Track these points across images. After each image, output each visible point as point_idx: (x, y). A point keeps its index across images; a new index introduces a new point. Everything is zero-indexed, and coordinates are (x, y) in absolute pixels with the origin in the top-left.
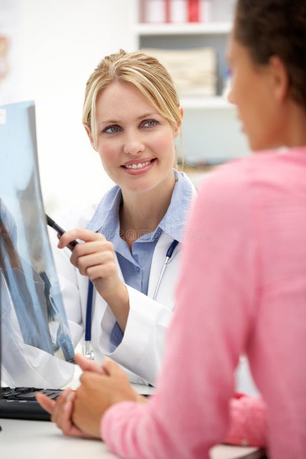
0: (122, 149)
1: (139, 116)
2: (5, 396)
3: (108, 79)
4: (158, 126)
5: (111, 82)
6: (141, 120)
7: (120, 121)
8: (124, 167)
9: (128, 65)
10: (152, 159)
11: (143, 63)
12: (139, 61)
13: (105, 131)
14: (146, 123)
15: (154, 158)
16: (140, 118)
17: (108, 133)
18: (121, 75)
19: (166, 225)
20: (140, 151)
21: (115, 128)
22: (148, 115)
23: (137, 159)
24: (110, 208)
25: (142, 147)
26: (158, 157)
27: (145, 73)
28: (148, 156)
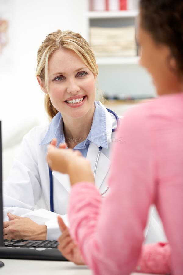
0: (66, 90)
1: (76, 69)
2: (6, 244)
3: (55, 47)
4: (87, 75)
5: (57, 49)
6: (77, 72)
7: (64, 73)
8: (66, 101)
9: (67, 39)
10: (83, 96)
11: (75, 37)
12: (72, 36)
13: (54, 80)
14: (80, 74)
15: (85, 95)
16: (77, 71)
17: (57, 81)
18: (63, 45)
19: (91, 137)
20: (77, 91)
21: (61, 78)
22: (82, 69)
23: (76, 96)
24: (58, 127)
25: (78, 89)
26: (87, 94)
27: (77, 43)
28: (82, 94)
